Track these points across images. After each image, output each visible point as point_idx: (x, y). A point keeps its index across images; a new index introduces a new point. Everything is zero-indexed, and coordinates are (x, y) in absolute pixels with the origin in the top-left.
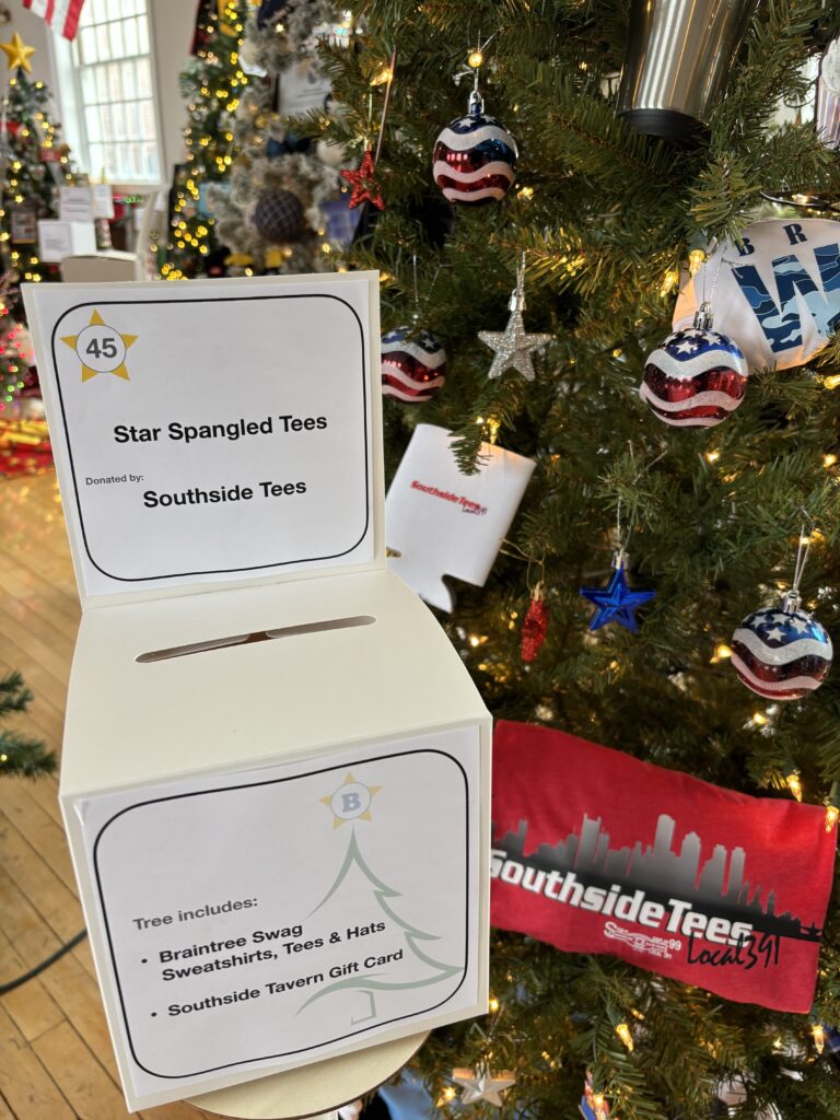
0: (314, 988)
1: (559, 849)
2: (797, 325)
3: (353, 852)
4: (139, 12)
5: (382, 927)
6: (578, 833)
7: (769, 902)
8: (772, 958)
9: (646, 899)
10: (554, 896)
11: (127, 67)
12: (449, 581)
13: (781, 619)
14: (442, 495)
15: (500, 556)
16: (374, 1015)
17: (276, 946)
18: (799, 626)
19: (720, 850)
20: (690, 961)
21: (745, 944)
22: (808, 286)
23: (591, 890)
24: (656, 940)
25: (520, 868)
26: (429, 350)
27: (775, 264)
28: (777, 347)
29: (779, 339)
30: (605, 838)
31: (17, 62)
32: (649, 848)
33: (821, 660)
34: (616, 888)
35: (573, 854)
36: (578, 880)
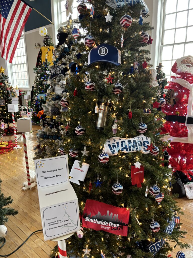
0: (63, 227)
1: (95, 216)
2: (115, 151)
3: (66, 212)
4: (24, 55)
5: (69, 220)
6: (97, 214)
7: (121, 221)
8: (122, 229)
9: (106, 222)
10: (94, 223)
11: (22, 65)
12: (79, 181)
13: (116, 185)
14: (78, 169)
15: (85, 177)
16: (68, 230)
17: (59, 222)
18: (118, 185)
19: (115, 215)
20: (112, 230)
21: (118, 227)
22: (116, 147)
23: (99, 221)
24: (107, 227)
25: (90, 219)
26: (76, 151)
27: (112, 144)
28: (113, 153)
29: (113, 152)
30: (101, 214)
31: (2, 71)
32: (106, 215)
33: (121, 190)
34: (102, 221)
35: (97, 216)
36: (97, 220)
